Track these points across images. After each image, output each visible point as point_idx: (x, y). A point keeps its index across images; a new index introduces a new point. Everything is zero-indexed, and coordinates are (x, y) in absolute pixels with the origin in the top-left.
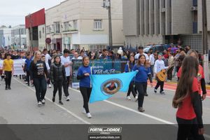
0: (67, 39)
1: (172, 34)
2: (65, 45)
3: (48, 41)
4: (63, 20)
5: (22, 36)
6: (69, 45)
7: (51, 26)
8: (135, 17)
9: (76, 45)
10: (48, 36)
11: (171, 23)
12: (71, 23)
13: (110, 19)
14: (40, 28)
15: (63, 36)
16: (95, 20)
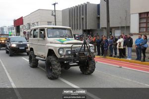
1: (87, 29)
3: (25, 33)
4: (32, 22)
5: (13, 31)
7: (26, 26)
8: (68, 21)
10: (25, 31)
11: (86, 23)
12: (36, 24)
13: (55, 22)
14: (21, 26)
16: (48, 22)
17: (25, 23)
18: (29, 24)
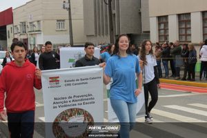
0: (32, 39)
2: (31, 45)
4: (29, 21)
6: (34, 45)
7: (18, 26)
8: (93, 18)
9: (40, 45)
10: (16, 36)
12: (36, 23)
13: (70, 19)
14: (8, 28)
15: (29, 36)
16: (58, 21)
17: (16, 21)
18: (24, 24)
